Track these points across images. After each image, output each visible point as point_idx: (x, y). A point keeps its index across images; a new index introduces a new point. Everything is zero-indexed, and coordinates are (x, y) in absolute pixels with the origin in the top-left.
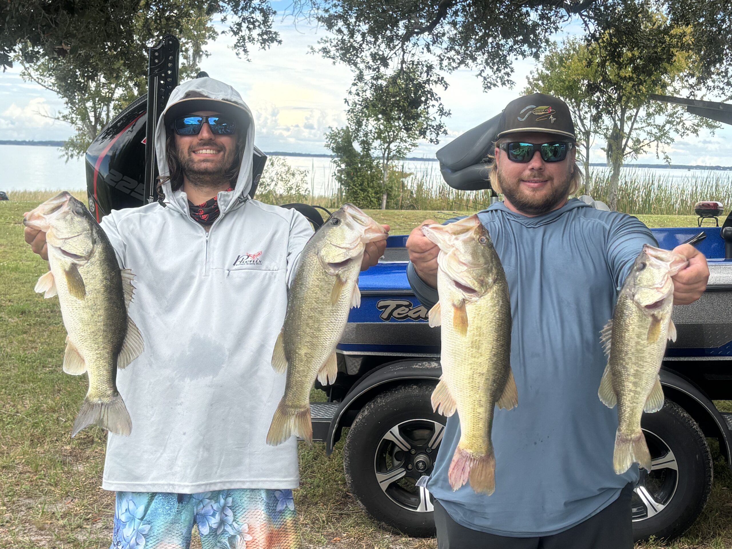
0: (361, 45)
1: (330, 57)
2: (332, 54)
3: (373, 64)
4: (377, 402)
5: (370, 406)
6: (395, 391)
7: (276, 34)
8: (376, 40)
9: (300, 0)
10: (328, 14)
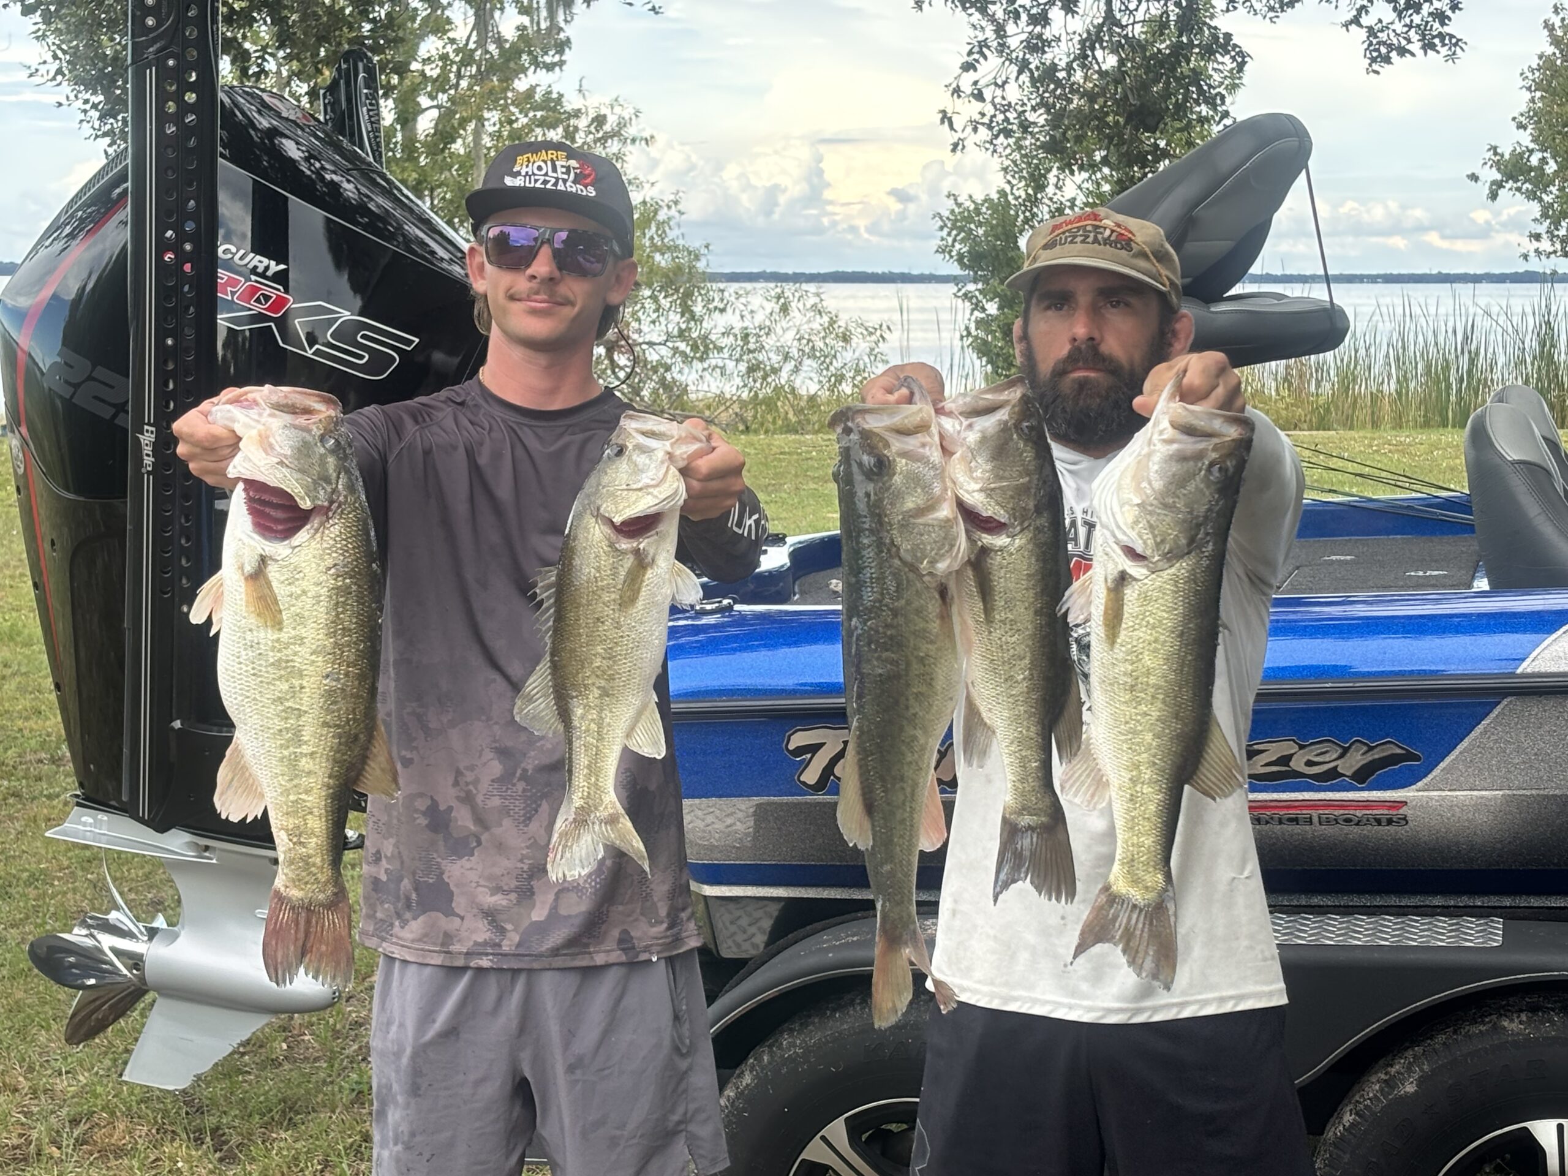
4: (780, 1047)
5: (759, 1059)
6: (834, 1010)
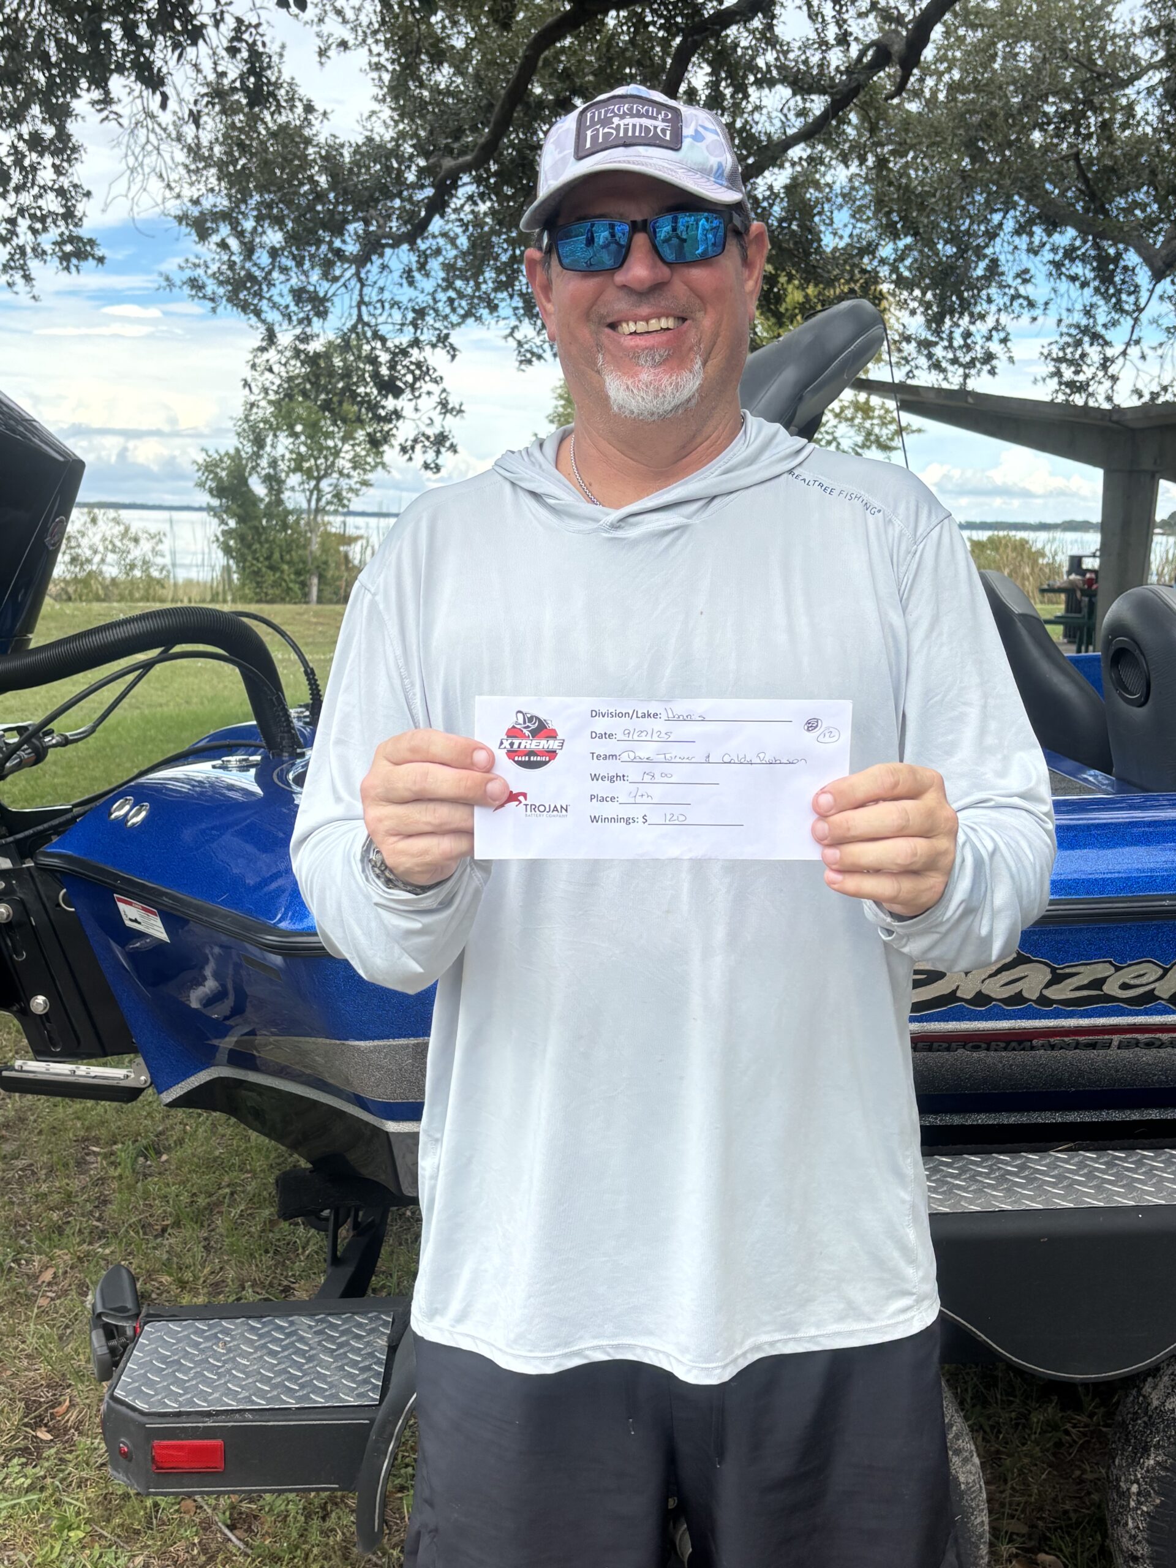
0: (269, 273)
1: (204, 297)
2: (209, 290)
3: (295, 309)
7: (91, 242)
8: (300, 264)
9: (141, 165)
10: (199, 208)
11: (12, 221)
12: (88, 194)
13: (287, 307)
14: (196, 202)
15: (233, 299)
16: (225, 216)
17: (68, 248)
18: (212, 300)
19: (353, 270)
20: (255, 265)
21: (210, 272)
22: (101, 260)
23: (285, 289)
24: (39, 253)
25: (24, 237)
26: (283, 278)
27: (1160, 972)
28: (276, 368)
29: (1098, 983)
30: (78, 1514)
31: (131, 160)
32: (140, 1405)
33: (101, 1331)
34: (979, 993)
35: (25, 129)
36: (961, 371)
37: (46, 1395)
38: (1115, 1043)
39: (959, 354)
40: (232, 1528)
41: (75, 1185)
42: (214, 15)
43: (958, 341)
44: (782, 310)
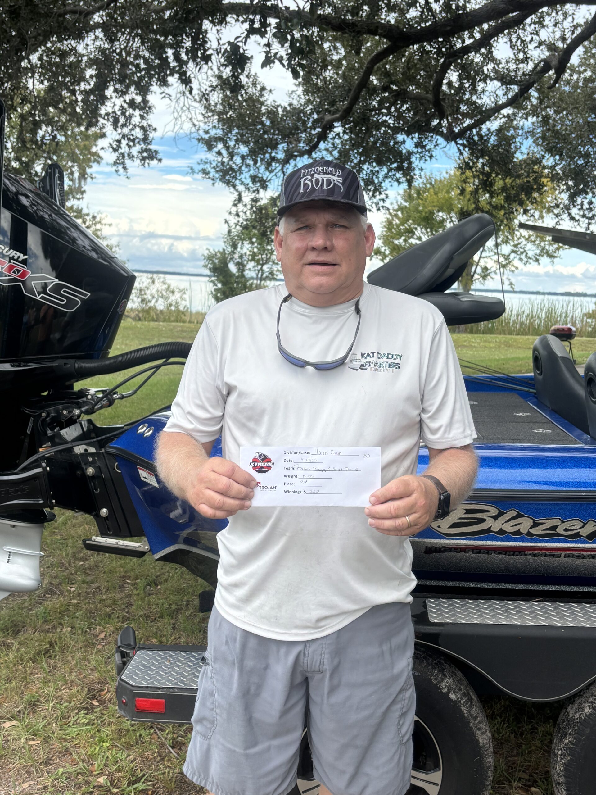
0: (240, 167)
1: (209, 178)
2: (211, 175)
3: (252, 185)
7: (156, 152)
8: (256, 163)
9: (180, 116)
10: (208, 135)
11: (119, 141)
12: (155, 130)
13: (248, 184)
14: (207, 132)
15: (222, 179)
16: (221, 139)
17: (145, 154)
18: (213, 179)
19: (280, 168)
20: (234, 163)
21: (212, 166)
22: (160, 160)
23: (247, 176)
24: (131, 156)
25: (124, 149)
26: (247, 170)
27: (582, 524)
28: (241, 214)
29: (554, 528)
30: (107, 736)
31: (176, 114)
32: (131, 682)
33: (119, 654)
34: (501, 529)
35: (127, 98)
36: (587, 221)
37: (97, 686)
38: (563, 555)
39: (586, 212)
40: (173, 747)
41: (118, 596)
42: (217, 50)
43: (586, 206)
44: (493, 190)
